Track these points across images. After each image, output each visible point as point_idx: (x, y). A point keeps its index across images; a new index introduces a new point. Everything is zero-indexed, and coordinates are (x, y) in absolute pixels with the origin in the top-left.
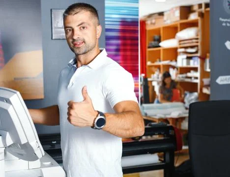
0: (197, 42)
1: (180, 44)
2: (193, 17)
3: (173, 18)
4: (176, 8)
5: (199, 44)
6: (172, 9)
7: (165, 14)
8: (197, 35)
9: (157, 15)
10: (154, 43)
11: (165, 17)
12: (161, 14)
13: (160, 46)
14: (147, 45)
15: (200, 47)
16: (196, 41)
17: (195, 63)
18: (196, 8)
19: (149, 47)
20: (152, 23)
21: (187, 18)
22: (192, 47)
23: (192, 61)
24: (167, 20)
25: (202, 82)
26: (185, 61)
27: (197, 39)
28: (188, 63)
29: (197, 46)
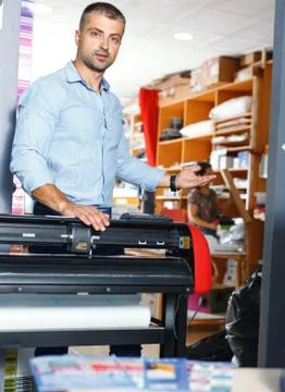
0: (249, 124)
1: (217, 130)
2: (244, 76)
3: (207, 79)
4: (213, 60)
5: (251, 127)
6: (206, 63)
7: (193, 74)
8: (249, 111)
9: (178, 76)
10: (170, 132)
11: (193, 81)
12: (186, 75)
13: (180, 136)
14: (159, 136)
15: (252, 133)
16: (247, 120)
17: (243, 163)
18: (249, 60)
19: (162, 140)
20: (169, 96)
21: (232, 79)
22: (238, 133)
23: (236, 160)
24: (196, 84)
25: (253, 198)
26: (224, 160)
27: (249, 117)
28: (230, 164)
29: (248, 131)
